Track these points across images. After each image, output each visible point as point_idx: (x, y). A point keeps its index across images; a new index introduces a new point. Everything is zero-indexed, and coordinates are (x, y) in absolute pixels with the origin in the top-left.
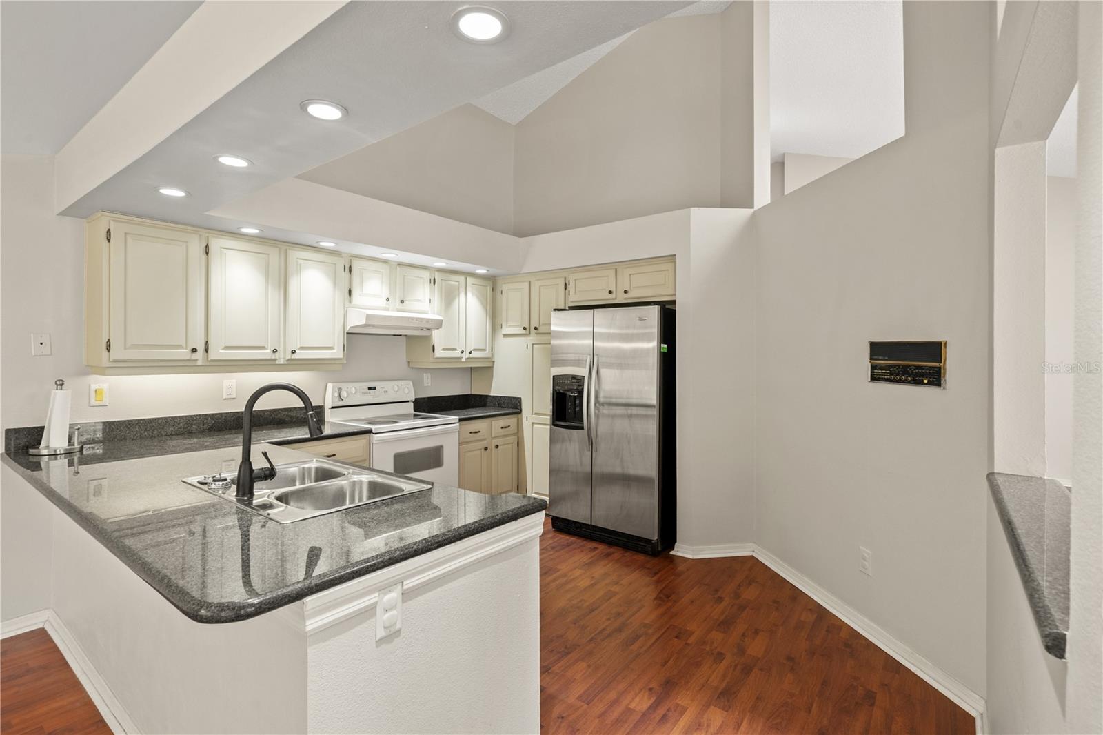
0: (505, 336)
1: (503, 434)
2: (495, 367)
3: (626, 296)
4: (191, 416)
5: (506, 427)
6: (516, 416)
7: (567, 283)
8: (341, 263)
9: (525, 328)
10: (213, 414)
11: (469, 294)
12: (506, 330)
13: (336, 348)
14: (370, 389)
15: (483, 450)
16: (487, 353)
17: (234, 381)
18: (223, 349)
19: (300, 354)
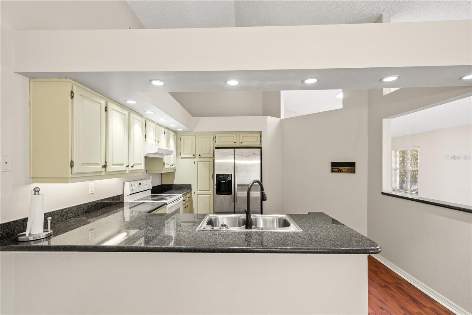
0: (182, 158)
2: (176, 172)
3: (241, 144)
4: (79, 206)
5: (189, 197)
7: (215, 138)
9: (194, 155)
11: (172, 139)
12: (183, 156)
13: (142, 164)
14: (140, 184)
17: (93, 183)
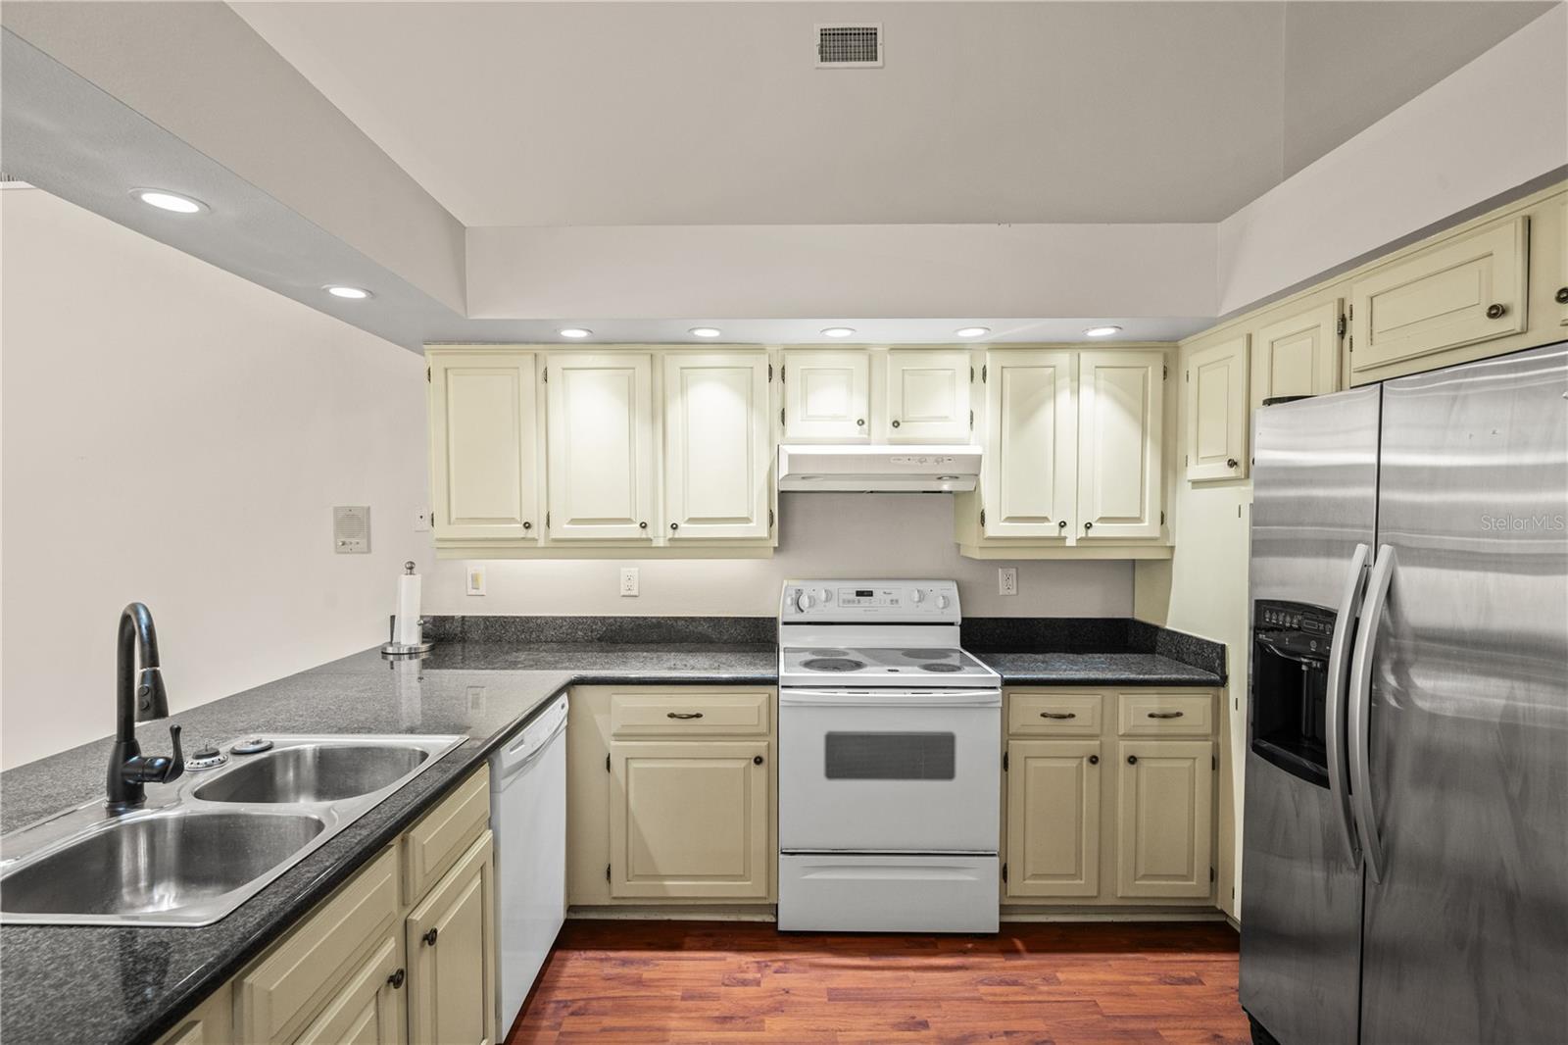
0: (1194, 484)
1: (1154, 731)
2: (1175, 559)
3: (1566, 311)
4: (576, 618)
5: (1165, 716)
6: (1211, 690)
7: (1347, 315)
8: (760, 364)
9: (1232, 463)
10: (604, 618)
11: (1086, 392)
12: (1195, 471)
13: (755, 519)
14: (860, 594)
15: (1085, 761)
16: (1148, 527)
18: (568, 524)
19: (687, 531)
